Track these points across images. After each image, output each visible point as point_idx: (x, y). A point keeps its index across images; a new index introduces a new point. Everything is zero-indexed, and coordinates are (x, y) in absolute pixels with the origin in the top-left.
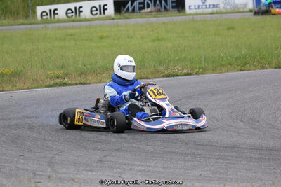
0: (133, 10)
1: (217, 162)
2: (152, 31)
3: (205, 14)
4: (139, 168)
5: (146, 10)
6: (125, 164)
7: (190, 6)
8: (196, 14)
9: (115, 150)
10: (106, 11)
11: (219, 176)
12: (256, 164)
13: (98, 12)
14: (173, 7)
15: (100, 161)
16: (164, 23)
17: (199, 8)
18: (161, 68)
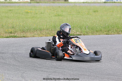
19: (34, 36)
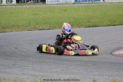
0: (24, 2)
1: (63, 66)
2: (33, 11)
3: (54, 4)
4: (30, 68)
5: (30, 2)
6: (24, 66)
7: (48, 1)
8: (50, 4)
9: (20, 60)
10: (12, 2)
11: (64, 72)
12: (79, 67)
13: (9, 2)
14: (41, 1)
15: (14, 64)
16: (37, 8)
17: (51, 2)
18: (37, 26)
19: (12, 31)
